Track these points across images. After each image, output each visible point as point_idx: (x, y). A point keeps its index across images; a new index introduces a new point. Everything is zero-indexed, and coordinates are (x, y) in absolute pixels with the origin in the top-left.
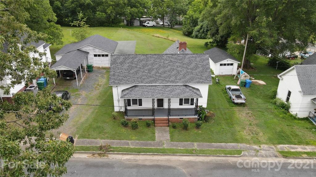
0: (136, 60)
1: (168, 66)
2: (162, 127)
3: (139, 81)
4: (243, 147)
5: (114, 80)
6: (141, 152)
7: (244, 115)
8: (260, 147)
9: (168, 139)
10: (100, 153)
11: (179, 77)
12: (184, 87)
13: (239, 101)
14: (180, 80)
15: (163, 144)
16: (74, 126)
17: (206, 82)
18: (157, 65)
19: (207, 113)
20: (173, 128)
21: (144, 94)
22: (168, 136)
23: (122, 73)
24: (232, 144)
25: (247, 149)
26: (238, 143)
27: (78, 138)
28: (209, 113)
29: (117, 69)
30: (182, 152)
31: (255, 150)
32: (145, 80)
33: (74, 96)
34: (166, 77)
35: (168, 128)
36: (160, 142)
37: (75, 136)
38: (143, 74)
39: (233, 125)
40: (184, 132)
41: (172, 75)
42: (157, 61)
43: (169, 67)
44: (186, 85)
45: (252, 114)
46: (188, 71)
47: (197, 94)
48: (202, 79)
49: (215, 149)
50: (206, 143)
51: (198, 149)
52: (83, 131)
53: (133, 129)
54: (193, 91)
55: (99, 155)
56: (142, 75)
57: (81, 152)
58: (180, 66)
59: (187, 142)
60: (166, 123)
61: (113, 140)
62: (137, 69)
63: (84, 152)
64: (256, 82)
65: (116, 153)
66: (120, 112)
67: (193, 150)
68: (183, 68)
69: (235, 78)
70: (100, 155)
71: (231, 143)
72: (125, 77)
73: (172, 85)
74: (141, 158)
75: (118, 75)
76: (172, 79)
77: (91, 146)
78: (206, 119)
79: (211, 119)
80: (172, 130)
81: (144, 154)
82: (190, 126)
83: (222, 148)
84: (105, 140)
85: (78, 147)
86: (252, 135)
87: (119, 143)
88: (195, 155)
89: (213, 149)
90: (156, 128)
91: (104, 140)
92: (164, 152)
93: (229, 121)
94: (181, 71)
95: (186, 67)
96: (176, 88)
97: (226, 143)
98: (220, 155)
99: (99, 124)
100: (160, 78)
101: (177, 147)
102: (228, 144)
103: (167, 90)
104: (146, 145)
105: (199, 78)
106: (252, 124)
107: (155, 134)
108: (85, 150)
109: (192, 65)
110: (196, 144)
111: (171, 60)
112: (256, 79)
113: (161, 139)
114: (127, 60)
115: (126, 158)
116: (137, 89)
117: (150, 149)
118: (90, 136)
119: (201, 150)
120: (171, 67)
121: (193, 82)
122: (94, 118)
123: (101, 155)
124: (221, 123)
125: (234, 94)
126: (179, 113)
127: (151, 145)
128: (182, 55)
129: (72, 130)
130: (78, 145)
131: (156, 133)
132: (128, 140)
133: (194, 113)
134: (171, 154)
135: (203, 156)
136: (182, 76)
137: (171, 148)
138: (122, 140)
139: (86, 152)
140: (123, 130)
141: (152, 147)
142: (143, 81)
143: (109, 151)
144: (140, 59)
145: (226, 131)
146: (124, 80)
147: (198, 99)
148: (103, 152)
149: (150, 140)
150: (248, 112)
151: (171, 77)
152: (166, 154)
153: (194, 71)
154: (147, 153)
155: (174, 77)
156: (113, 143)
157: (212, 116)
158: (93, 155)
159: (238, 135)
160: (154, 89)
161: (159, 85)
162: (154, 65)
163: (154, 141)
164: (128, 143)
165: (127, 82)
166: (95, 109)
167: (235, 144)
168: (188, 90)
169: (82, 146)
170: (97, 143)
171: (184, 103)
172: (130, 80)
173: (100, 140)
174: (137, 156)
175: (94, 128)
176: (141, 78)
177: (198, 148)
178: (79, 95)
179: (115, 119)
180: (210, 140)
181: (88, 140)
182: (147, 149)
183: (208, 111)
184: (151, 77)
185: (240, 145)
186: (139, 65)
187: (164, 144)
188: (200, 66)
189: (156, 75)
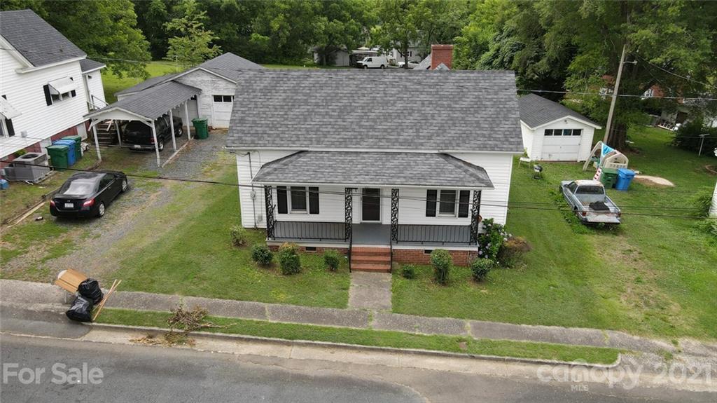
0: (306, 83)
1: (395, 101)
2: (372, 273)
3: (310, 139)
4: (620, 341)
5: (240, 135)
6: (296, 338)
7: (618, 254)
8: (675, 343)
9: (386, 305)
10: (171, 333)
11: (425, 131)
12: (441, 159)
13: (602, 218)
14: (430, 138)
15: (370, 318)
16: (116, 256)
17: (505, 146)
18: (365, 98)
19: (506, 239)
20: (405, 277)
21: (322, 173)
22: (386, 298)
23: (264, 116)
24: (584, 330)
25: (631, 348)
26: (603, 328)
27: (119, 289)
28: (514, 239)
29: (252, 106)
30: (424, 343)
31: (660, 351)
32: (328, 136)
33: (142, 188)
34: (389, 131)
35: (388, 278)
36: (359, 313)
37: (112, 284)
38: (325, 120)
39: (584, 278)
40: (435, 288)
41: (407, 126)
42: (365, 89)
43: (399, 105)
44: (446, 155)
45: (640, 253)
46: (452, 115)
47: (478, 179)
48: (495, 139)
49: (529, 341)
50: (501, 323)
51: (475, 339)
52: (139, 272)
53: (284, 274)
54: (466, 171)
55: (167, 339)
56: (321, 123)
57: (116, 326)
58: (431, 103)
59: (442, 317)
60: (385, 263)
61: (220, 298)
62: (309, 107)
63: (123, 326)
64: (647, 180)
65: (221, 334)
66: (258, 229)
67: (460, 340)
68: (437, 109)
69: (585, 167)
70: (169, 337)
71: (580, 327)
72: (274, 127)
73: (406, 153)
74: (295, 356)
75: (254, 122)
76: (404, 136)
77: (149, 313)
78: (504, 257)
79: (519, 259)
80: (401, 281)
81: (307, 344)
82: (453, 273)
83: (552, 340)
84: (195, 298)
85: (109, 313)
86: (647, 309)
87: (237, 307)
88: (466, 357)
89: (525, 341)
90: (353, 275)
91: (191, 298)
92: (368, 342)
93: (573, 268)
94: (433, 116)
95: (449, 106)
96: (415, 161)
97: (563, 326)
98: (546, 361)
99: (190, 257)
100: (370, 134)
101: (410, 329)
102: (572, 329)
103: (389, 165)
104: (318, 318)
105: (484, 136)
106: (644, 280)
107: (347, 289)
108: (127, 321)
109: (464, 99)
110: (471, 323)
111: (405, 87)
112: (643, 173)
113: (365, 304)
114: (281, 82)
115: (248, 353)
116: (305, 160)
117: (326, 329)
118: (155, 285)
119: (486, 343)
120: (405, 105)
121: (467, 145)
122: (179, 239)
123: (173, 337)
124: (546, 272)
125: (585, 200)
126: (423, 236)
127: (331, 318)
128: (439, 74)
129: (108, 266)
130: (112, 306)
131: (351, 287)
132: (264, 302)
133: (467, 238)
134: (389, 348)
135: (490, 359)
136: (437, 128)
137: (392, 330)
138: (247, 300)
139: (130, 327)
140: (257, 275)
141: (333, 326)
142: (322, 139)
143: (199, 330)
144: (317, 82)
145: (565, 294)
146: (269, 135)
147: (480, 192)
148: (180, 331)
149: (329, 306)
150: (628, 247)
151: (402, 130)
152: (374, 347)
153: (470, 118)
154: (315, 342)
155: (411, 131)
156: (217, 308)
157: (521, 250)
158: (151, 337)
159: (601, 307)
160: (351, 161)
161: (367, 153)
162: (356, 98)
163: (341, 308)
164: (264, 308)
165: (278, 141)
166: (191, 218)
167: (593, 331)
168: (451, 167)
169: (123, 312)
170: (168, 305)
171: (441, 211)
172: (287, 136)
173: (180, 297)
174: (285, 348)
175: (173, 265)
176: (318, 130)
177: (476, 336)
178: (157, 186)
179: (237, 244)
180: (516, 316)
181: (145, 295)
182: (316, 328)
183: (510, 235)
184: (345, 129)
185: (610, 337)
186: (316, 96)
187: (371, 320)
188: (488, 103)
189: (362, 123)
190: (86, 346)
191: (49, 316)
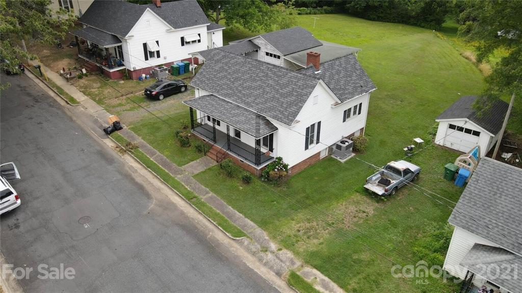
1: (258, 81)
2: (212, 160)
4: (257, 234)
6: (149, 168)
8: (280, 249)
9: (195, 173)
11: (259, 100)
12: (255, 117)
17: (285, 120)
18: (248, 75)
22: (200, 170)
24: (250, 222)
26: (259, 226)
29: (208, 67)
32: (223, 90)
34: (245, 95)
35: (214, 164)
36: (181, 171)
37: (130, 126)
38: (227, 82)
41: (254, 95)
44: (260, 116)
45: (367, 216)
46: (275, 95)
47: (257, 132)
48: (284, 114)
50: (223, 201)
54: (257, 126)
55: (120, 150)
56: (224, 83)
58: (271, 86)
59: (206, 187)
61: (149, 144)
63: (114, 140)
68: (272, 90)
72: (209, 80)
73: (243, 108)
75: (204, 75)
76: (249, 100)
80: (215, 167)
83: (230, 218)
85: (117, 136)
86: (300, 234)
88: (189, 203)
90: (205, 157)
94: (267, 93)
95: (278, 90)
96: (244, 114)
97: (246, 216)
100: (238, 94)
101: (188, 185)
102: (246, 219)
103: (233, 112)
104: (166, 165)
105: (280, 111)
107: (193, 161)
108: (117, 139)
109: (286, 88)
110: (212, 195)
111: (267, 74)
113: (188, 169)
115: (132, 165)
120: (260, 84)
121: (270, 113)
125: (388, 175)
127: (169, 167)
130: (121, 133)
132: (159, 152)
133: (254, 160)
136: (264, 100)
137: (181, 182)
139: (116, 142)
140: (172, 142)
141: (166, 170)
142: (220, 91)
143: (129, 151)
146: (205, 83)
148: (125, 149)
149: (176, 163)
151: (250, 96)
152: (166, 183)
153: (282, 99)
155: (253, 98)
158: (117, 147)
160: (222, 105)
161: (230, 103)
162: (245, 74)
164: (156, 154)
167: (254, 225)
168: (254, 122)
169: (120, 136)
172: (210, 85)
175: (154, 127)
177: (204, 200)
179: (184, 128)
182: (159, 168)
187: (180, 175)
188: (295, 94)
189: (238, 88)
190: (100, 142)
191: (101, 126)
